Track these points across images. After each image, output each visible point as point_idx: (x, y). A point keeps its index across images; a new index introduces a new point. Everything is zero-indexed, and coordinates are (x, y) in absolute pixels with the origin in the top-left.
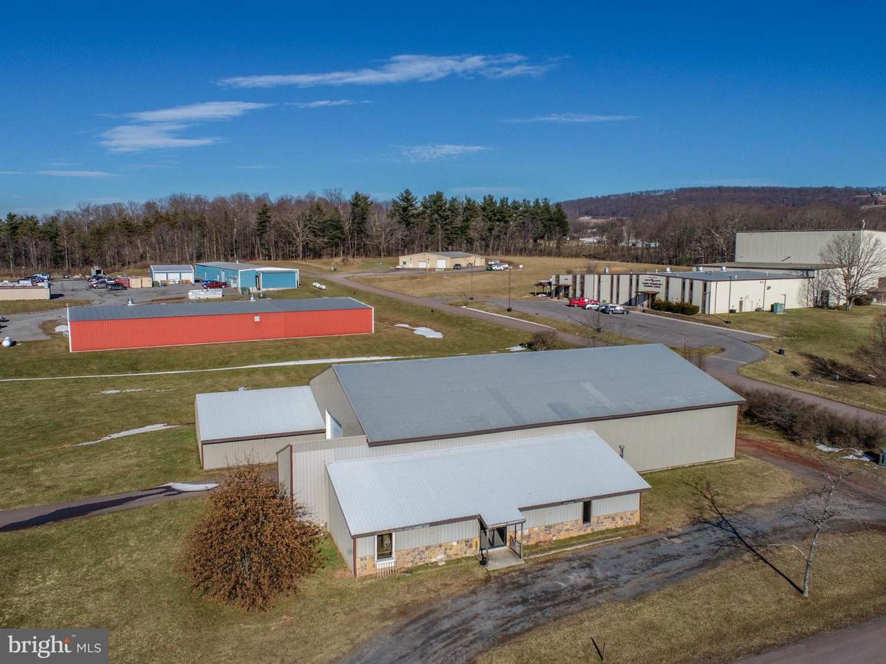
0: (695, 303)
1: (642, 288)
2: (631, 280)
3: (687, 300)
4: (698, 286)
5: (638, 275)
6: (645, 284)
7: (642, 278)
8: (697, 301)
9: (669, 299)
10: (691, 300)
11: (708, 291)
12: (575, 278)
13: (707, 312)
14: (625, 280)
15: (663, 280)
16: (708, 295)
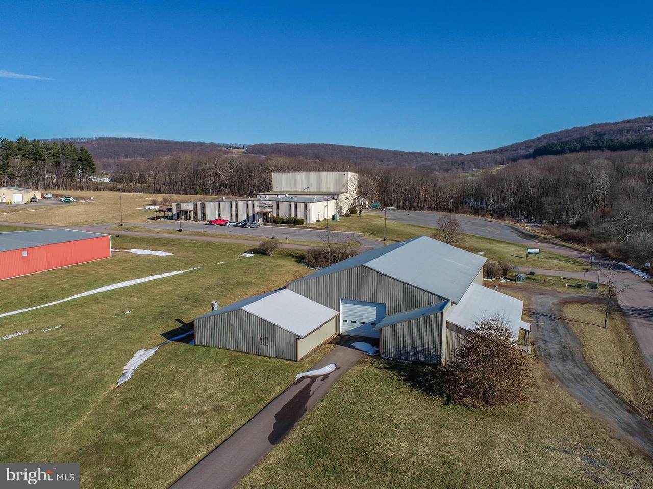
0: (299, 217)
1: (257, 210)
2: (248, 205)
3: (293, 215)
4: (301, 207)
5: (253, 201)
6: (260, 207)
7: (257, 203)
8: (301, 216)
9: (280, 216)
10: (296, 216)
11: (308, 209)
12: (196, 205)
13: (308, 222)
14: (242, 205)
15: (274, 204)
16: (308, 212)
